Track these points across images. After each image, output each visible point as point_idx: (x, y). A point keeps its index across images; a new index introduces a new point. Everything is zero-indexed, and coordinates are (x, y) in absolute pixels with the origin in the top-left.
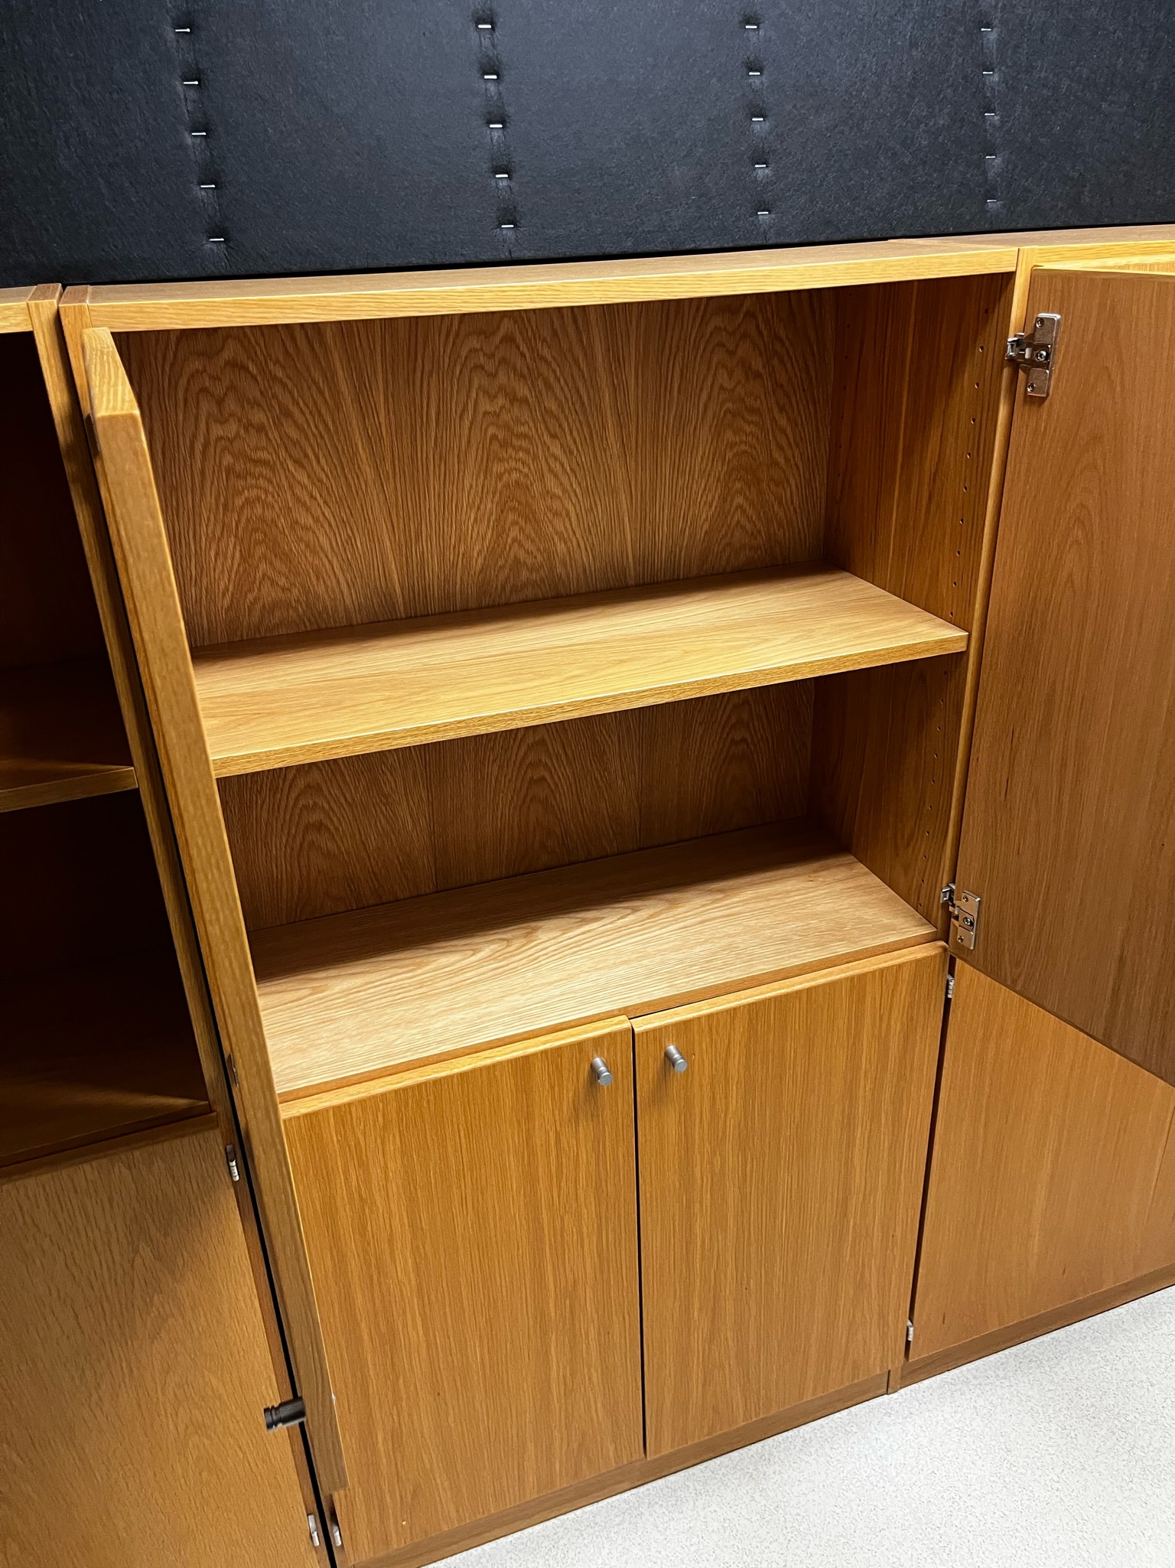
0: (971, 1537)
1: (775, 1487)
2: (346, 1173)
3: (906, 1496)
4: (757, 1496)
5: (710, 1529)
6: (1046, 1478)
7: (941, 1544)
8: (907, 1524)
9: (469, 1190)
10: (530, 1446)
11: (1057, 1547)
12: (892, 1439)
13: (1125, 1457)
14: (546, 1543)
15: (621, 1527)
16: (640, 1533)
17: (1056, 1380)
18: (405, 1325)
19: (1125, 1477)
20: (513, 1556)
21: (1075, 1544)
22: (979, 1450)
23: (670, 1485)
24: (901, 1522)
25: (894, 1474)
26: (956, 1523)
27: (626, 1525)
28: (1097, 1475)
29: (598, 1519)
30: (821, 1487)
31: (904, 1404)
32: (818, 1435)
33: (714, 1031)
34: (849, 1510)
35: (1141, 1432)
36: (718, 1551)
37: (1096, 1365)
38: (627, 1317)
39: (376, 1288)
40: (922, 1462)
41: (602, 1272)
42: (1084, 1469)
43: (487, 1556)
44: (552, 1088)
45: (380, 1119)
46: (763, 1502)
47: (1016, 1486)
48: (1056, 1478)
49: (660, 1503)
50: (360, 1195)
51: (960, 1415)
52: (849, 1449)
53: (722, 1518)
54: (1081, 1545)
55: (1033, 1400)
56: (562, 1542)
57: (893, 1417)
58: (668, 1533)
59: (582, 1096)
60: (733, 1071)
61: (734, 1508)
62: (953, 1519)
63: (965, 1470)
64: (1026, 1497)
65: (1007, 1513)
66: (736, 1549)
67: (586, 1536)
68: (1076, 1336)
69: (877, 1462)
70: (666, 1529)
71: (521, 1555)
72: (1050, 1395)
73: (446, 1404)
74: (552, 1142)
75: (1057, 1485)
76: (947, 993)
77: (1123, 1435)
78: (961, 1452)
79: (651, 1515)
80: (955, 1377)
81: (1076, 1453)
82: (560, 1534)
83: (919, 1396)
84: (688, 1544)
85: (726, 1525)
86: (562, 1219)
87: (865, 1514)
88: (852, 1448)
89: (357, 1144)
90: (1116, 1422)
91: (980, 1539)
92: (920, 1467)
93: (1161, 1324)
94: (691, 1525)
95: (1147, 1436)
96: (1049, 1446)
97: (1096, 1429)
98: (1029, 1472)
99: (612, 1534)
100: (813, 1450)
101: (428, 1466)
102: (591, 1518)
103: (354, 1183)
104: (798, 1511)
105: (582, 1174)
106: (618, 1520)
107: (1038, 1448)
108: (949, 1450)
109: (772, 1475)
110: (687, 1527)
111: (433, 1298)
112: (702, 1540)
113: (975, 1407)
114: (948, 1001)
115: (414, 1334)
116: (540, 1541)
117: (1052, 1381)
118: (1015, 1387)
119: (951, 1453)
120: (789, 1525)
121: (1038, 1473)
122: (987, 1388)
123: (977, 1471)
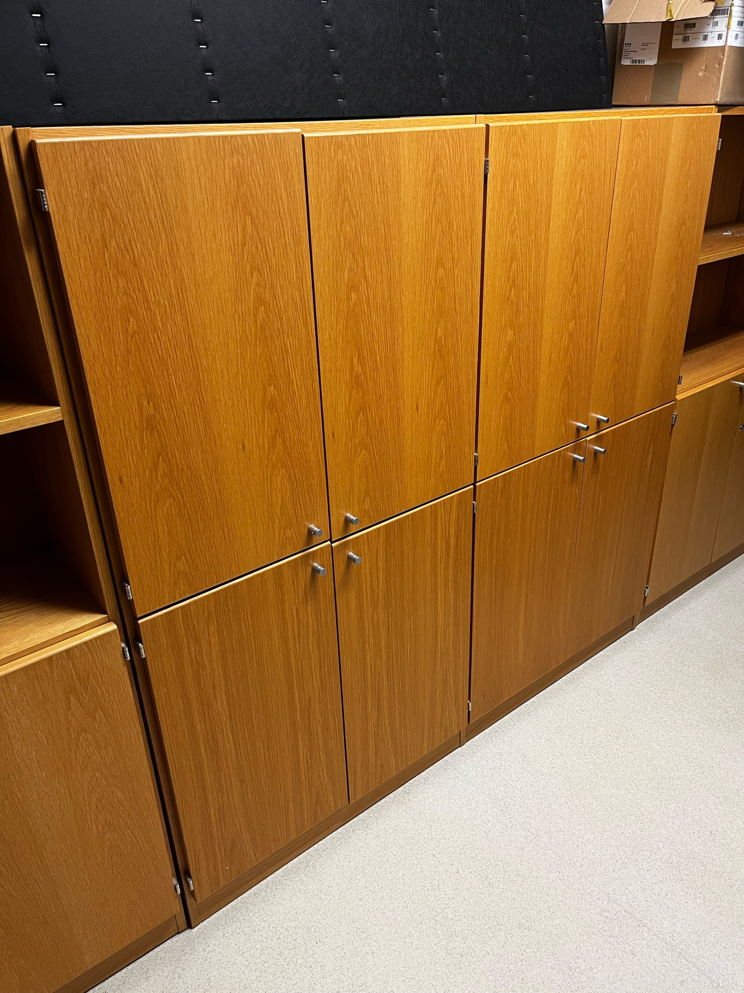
1: (416, 804)
2: (189, 648)
4: (408, 810)
6: (546, 764)
7: (506, 807)
8: (486, 802)
9: (254, 651)
10: (292, 805)
12: (468, 766)
14: (302, 866)
19: (582, 754)
23: (362, 819)
24: (483, 802)
27: (343, 844)
31: (470, 749)
36: (396, 842)
37: (555, 709)
38: (336, 718)
39: (207, 718)
40: (485, 773)
42: (562, 755)
43: (271, 882)
44: (294, 583)
45: (206, 611)
46: (412, 813)
47: (533, 771)
48: (551, 763)
49: (358, 829)
50: (197, 661)
51: (497, 747)
52: (448, 777)
53: (393, 826)
55: (530, 731)
56: (311, 863)
57: (466, 757)
59: (308, 587)
60: (380, 564)
61: (398, 820)
63: (507, 770)
64: (539, 775)
65: (532, 784)
67: (323, 856)
68: (542, 698)
69: (464, 778)
70: (365, 840)
71: (290, 876)
72: (537, 727)
73: (247, 786)
74: (295, 616)
75: (552, 766)
76: (474, 511)
77: (576, 736)
78: (503, 763)
79: (355, 836)
82: (309, 860)
84: (379, 843)
85: (396, 829)
86: (302, 661)
88: (450, 775)
89: (194, 629)
90: (571, 731)
93: (579, 683)
94: (378, 834)
99: (337, 851)
100: (430, 782)
101: (239, 829)
102: (324, 847)
103: (193, 654)
104: (431, 811)
105: (310, 635)
106: (338, 843)
109: (413, 799)
112: (386, 839)
113: (504, 741)
114: (474, 514)
116: (299, 866)
117: (537, 720)
118: (520, 727)
119: (498, 765)
121: (542, 762)
122: (507, 731)
123: (513, 769)
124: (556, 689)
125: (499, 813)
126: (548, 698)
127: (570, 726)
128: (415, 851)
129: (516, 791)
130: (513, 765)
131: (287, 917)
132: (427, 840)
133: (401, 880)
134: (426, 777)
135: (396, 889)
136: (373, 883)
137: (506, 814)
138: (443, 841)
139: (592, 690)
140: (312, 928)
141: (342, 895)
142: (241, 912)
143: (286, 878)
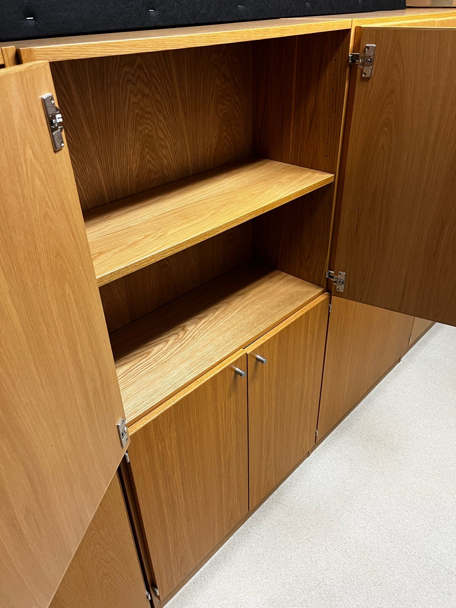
0: (354, 492)
1: (288, 502)
2: (157, 446)
3: (329, 487)
4: (284, 508)
5: (275, 526)
6: (366, 464)
7: (347, 498)
8: (334, 496)
9: (198, 436)
11: (379, 484)
12: (316, 471)
13: (384, 448)
14: (222, 558)
15: (245, 539)
16: (252, 538)
17: (354, 432)
18: (178, 499)
20: (213, 568)
21: (384, 481)
22: (343, 463)
23: (254, 518)
24: (332, 496)
25: (322, 482)
26: (348, 489)
27: (246, 538)
28: (379, 457)
29: (236, 541)
30: (302, 496)
31: (314, 458)
32: (293, 479)
33: (270, 345)
34: (314, 499)
35: (385, 439)
36: (281, 532)
37: (363, 423)
39: (168, 489)
40: (328, 474)
41: (237, 450)
42: (375, 457)
43: (203, 573)
44: (223, 385)
46: (287, 509)
47: (359, 470)
48: (369, 463)
49: (254, 525)
50: (162, 453)
51: (332, 455)
52: (305, 480)
53: (277, 520)
54: (386, 481)
55: (350, 441)
56: (227, 555)
57: (313, 464)
58: (262, 534)
59: (232, 384)
60: (274, 359)
61: (279, 515)
62: (346, 488)
63: (342, 471)
64: (363, 472)
65: (360, 479)
66: (286, 529)
67: (234, 548)
68: (353, 416)
69: (315, 480)
70: (260, 533)
71: (215, 566)
72: (354, 437)
73: (191, 522)
74: (223, 407)
76: (329, 310)
78: (338, 466)
79: (253, 530)
80: (325, 443)
81: (371, 452)
82: (225, 552)
83: (317, 453)
84: (270, 534)
85: (279, 522)
86: (226, 435)
87: (320, 499)
88: (306, 479)
89: (161, 433)
90: (377, 438)
91: (357, 491)
92: (329, 476)
93: (374, 404)
94: (268, 527)
95: (387, 439)
96: (362, 453)
97: (372, 442)
98: (360, 464)
99: (244, 544)
100: (294, 485)
101: (186, 550)
102: (233, 541)
103: (160, 449)
104: (299, 507)
105: (232, 415)
106: (243, 537)
107: (359, 455)
108: (334, 467)
109: (286, 499)
110: (267, 529)
111: (187, 484)
112: (274, 531)
113: (335, 450)
114: (329, 313)
115: (181, 500)
116: (219, 558)
117: (353, 433)
118: (343, 439)
119: (335, 467)
120: (299, 513)
121: (363, 463)
123: (346, 470)
124: (360, 408)
126: (356, 416)
132: (301, 528)
134: (290, 481)
138: (312, 528)
142: (187, 598)
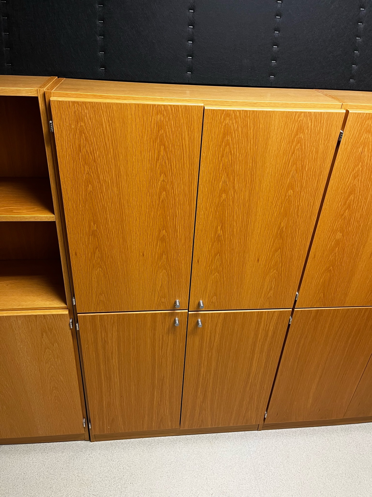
1: (216, 447)
2: (101, 333)
3: (253, 461)
4: (210, 448)
5: (194, 453)
8: (251, 468)
9: (135, 345)
10: (146, 417)
12: (254, 444)
16: (174, 448)
19: (321, 475)
24: (249, 467)
28: (313, 472)
29: (164, 441)
31: (262, 435)
33: (213, 317)
36: (194, 460)
38: (178, 390)
39: (107, 365)
41: (172, 376)
45: (112, 321)
46: (211, 450)
47: (287, 468)
51: (277, 443)
53: (198, 451)
55: (301, 445)
57: (257, 438)
58: (182, 450)
60: (218, 330)
61: (203, 449)
62: (265, 471)
63: (273, 459)
64: (289, 472)
65: (281, 474)
66: (199, 461)
67: (159, 444)
68: (321, 430)
69: (248, 449)
71: (140, 445)
72: (307, 445)
73: (123, 399)
74: (161, 338)
75: (300, 471)
76: (289, 322)
77: (325, 463)
78: (274, 453)
80: (280, 431)
83: (267, 434)
88: (242, 443)
89: (105, 326)
92: (260, 454)
93: (349, 434)
94: (189, 450)
95: (332, 465)
96: (301, 459)
97: (318, 458)
98: (293, 465)
99: (167, 446)
100: (230, 440)
101: (117, 415)
102: (162, 440)
103: (103, 336)
104: (220, 455)
105: (169, 349)
106: (170, 443)
108: (270, 452)
109: (216, 444)
111: (122, 371)
112: (191, 455)
113: (283, 442)
114: (289, 325)
115: (116, 379)
117: (309, 441)
120: (217, 458)
121: (295, 466)
122: (288, 437)
123: (277, 460)
124: (334, 429)
125: (253, 479)
126: (325, 432)
127: (326, 455)
128: (200, 470)
129: (270, 473)
130: (278, 458)
131: (127, 463)
132: (209, 468)
133: (184, 480)
134: (230, 436)
135: (179, 483)
136: (171, 472)
137: (256, 482)
138: (216, 474)
139: (355, 442)
140: (133, 475)
141: (155, 469)
142: (112, 447)
143: (138, 445)
